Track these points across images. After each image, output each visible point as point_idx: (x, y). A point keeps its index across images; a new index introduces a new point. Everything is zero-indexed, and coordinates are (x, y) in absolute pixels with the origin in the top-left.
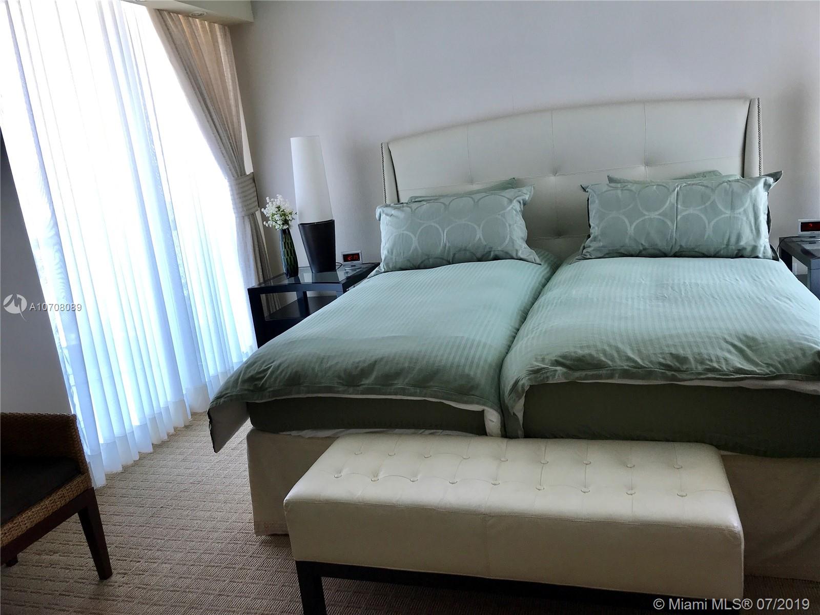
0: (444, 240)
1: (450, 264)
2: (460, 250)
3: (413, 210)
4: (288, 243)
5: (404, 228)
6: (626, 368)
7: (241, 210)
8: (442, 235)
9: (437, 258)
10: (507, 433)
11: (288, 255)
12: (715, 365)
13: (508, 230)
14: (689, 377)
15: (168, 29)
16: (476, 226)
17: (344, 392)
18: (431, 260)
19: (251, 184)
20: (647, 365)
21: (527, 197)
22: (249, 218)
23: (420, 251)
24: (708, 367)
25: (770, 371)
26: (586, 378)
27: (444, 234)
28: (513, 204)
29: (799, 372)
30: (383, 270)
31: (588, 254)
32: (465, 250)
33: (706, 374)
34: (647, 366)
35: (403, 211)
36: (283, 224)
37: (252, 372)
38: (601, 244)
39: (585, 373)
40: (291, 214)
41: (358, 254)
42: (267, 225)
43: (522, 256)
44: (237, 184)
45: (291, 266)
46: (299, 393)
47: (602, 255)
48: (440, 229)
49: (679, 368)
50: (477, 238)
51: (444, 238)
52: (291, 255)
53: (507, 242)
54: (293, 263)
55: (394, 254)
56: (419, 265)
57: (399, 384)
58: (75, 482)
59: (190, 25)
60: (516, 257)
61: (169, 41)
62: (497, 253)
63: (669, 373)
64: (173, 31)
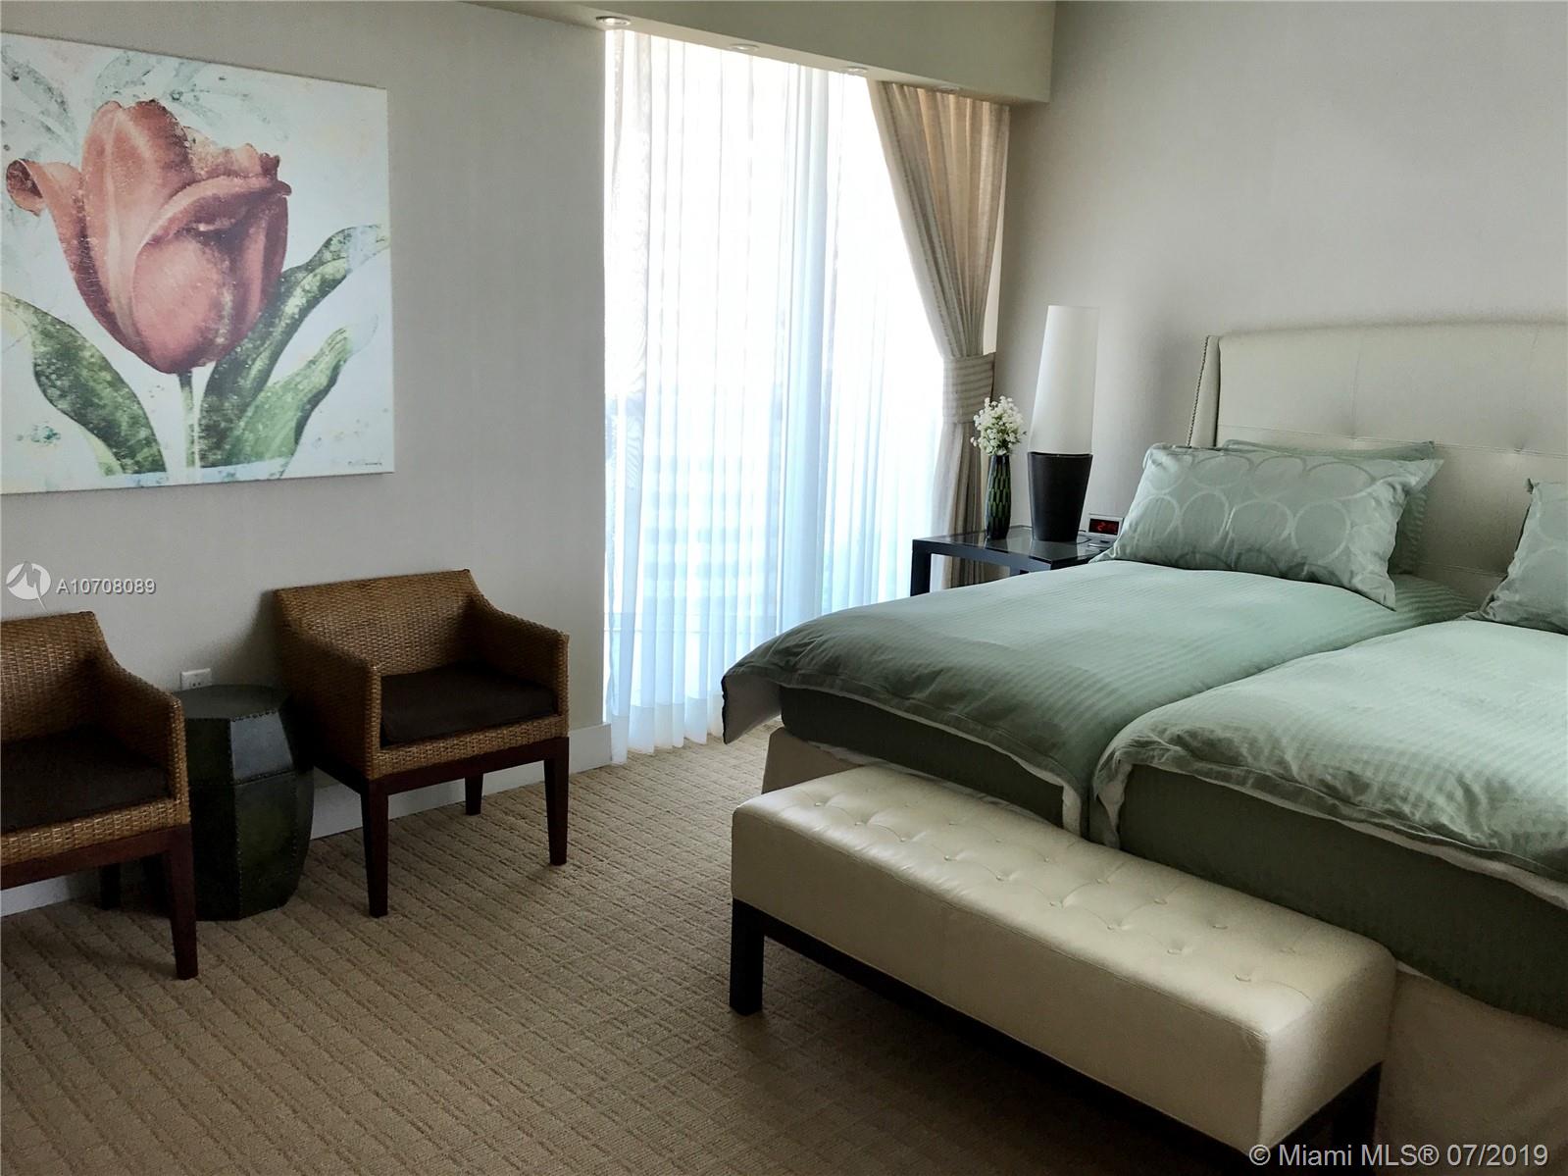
0: (1228, 524)
1: (1230, 569)
2: (1249, 550)
3: (1196, 461)
4: (999, 480)
5: (1167, 491)
6: (1268, 773)
7: (954, 412)
8: (1226, 515)
9: (1207, 554)
10: (1088, 833)
11: (995, 500)
12: (1406, 809)
13: (1347, 532)
14: (1355, 815)
15: (892, 112)
16: (1288, 512)
17: (885, 702)
18: (1198, 556)
19: (985, 371)
20: (1302, 778)
21: (1413, 481)
22: (964, 428)
23: (1181, 536)
24: (1392, 808)
25: (1490, 844)
26: (1208, 774)
27: (1230, 514)
28: (1374, 487)
29: (1536, 858)
30: (1114, 556)
31: (1491, 612)
32: (1259, 551)
33: (1385, 818)
34: (1300, 780)
35: (1178, 460)
36: (999, 447)
37: (791, 643)
38: (1517, 598)
39: (1210, 766)
40: (1015, 432)
41: (1118, 523)
42: (975, 444)
43: (1360, 587)
44: (956, 369)
45: (997, 519)
46: (832, 687)
47: (1513, 620)
48: (1227, 505)
49: (1349, 797)
50: (1285, 534)
51: (1228, 522)
52: (1001, 500)
53: (1337, 553)
54: (1000, 514)
55: (1139, 530)
56: (1177, 561)
57: (957, 711)
58: (547, 722)
59: (934, 105)
60: (1346, 584)
61: (888, 132)
62: (1314, 569)
63: (1330, 801)
64: (901, 115)
